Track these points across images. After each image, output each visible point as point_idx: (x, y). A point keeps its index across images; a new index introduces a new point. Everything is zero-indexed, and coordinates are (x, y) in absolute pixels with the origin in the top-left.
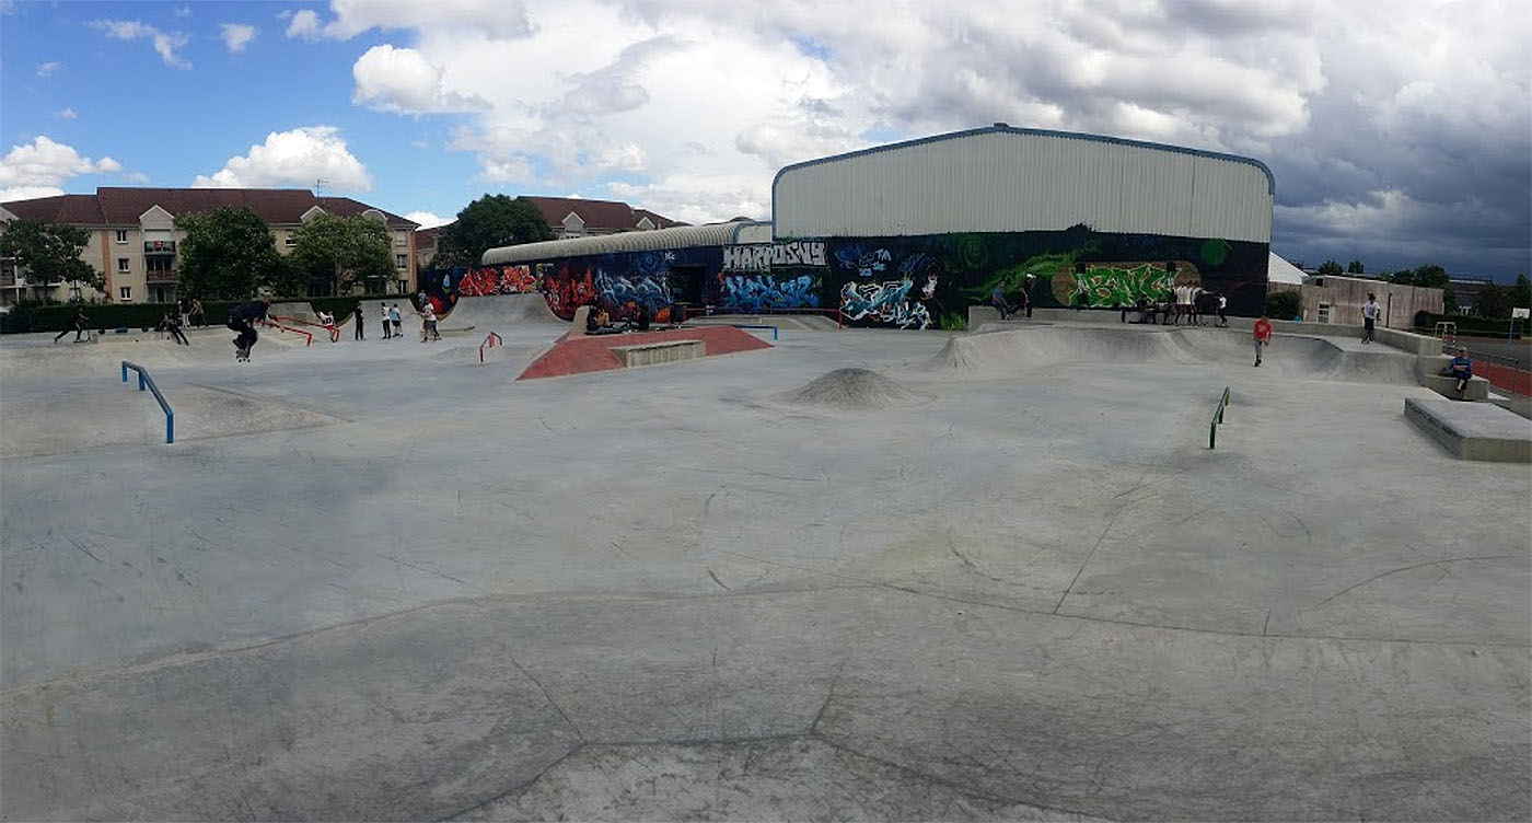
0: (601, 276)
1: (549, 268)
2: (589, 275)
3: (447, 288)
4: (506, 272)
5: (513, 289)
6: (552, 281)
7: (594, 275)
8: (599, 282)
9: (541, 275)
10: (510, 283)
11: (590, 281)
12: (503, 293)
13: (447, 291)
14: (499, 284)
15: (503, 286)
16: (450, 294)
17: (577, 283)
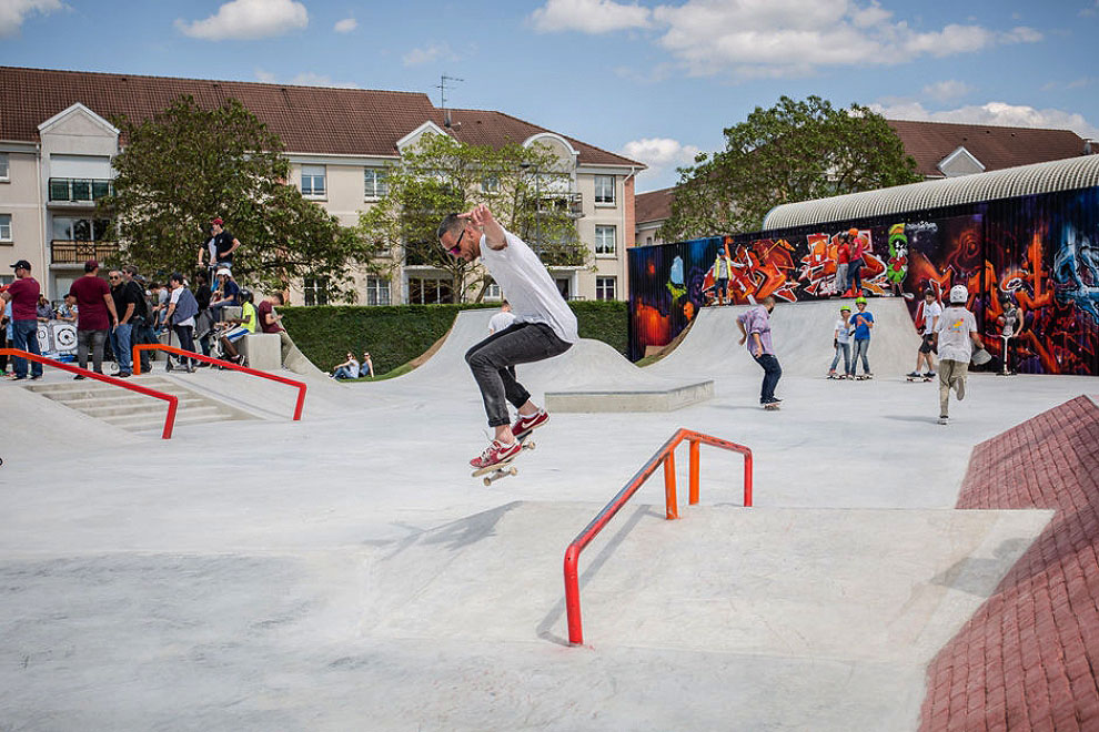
0: (1072, 250)
1: (922, 234)
2: (1036, 248)
3: (676, 286)
4: (813, 246)
5: (828, 288)
6: (931, 269)
7: (1053, 246)
8: (1066, 268)
9: (901, 253)
10: (820, 274)
11: (1037, 264)
12: (803, 296)
13: (677, 293)
14: (796, 276)
15: (805, 282)
16: (683, 300)
17: (999, 272)
